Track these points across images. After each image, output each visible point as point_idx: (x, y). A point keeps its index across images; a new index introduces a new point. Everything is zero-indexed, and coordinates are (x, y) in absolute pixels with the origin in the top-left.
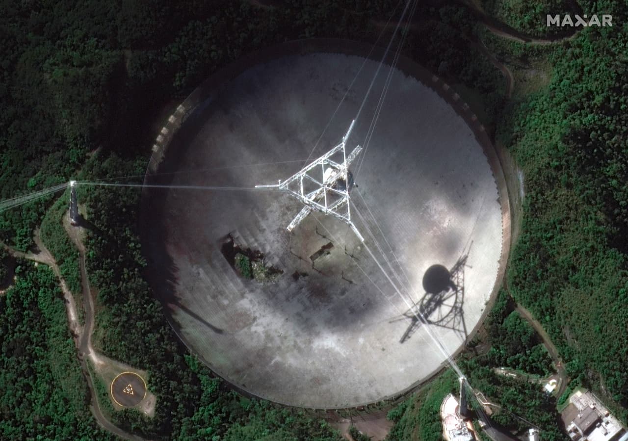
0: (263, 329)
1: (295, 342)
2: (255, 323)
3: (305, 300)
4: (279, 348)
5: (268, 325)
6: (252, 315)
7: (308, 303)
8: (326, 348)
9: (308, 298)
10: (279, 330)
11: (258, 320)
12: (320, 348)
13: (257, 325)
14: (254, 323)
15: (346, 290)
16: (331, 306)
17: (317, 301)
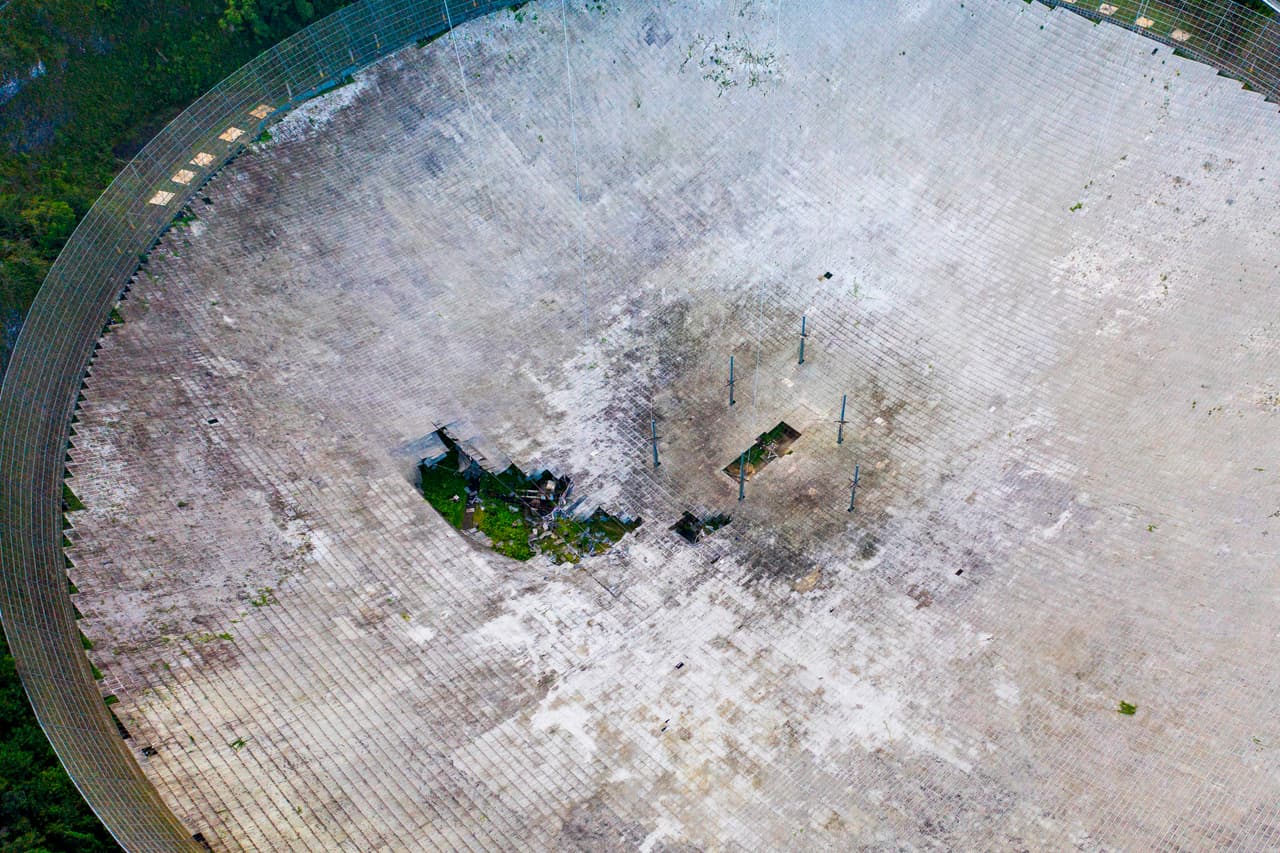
0: (587, 715)
1: (731, 744)
2: (551, 696)
3: (736, 593)
4: (665, 780)
5: (606, 697)
6: (536, 670)
7: (749, 604)
8: (869, 747)
9: (747, 586)
10: (655, 711)
11: (559, 682)
12: (844, 750)
13: (557, 704)
14: (543, 697)
15: (876, 540)
16: (836, 599)
17: (782, 589)
